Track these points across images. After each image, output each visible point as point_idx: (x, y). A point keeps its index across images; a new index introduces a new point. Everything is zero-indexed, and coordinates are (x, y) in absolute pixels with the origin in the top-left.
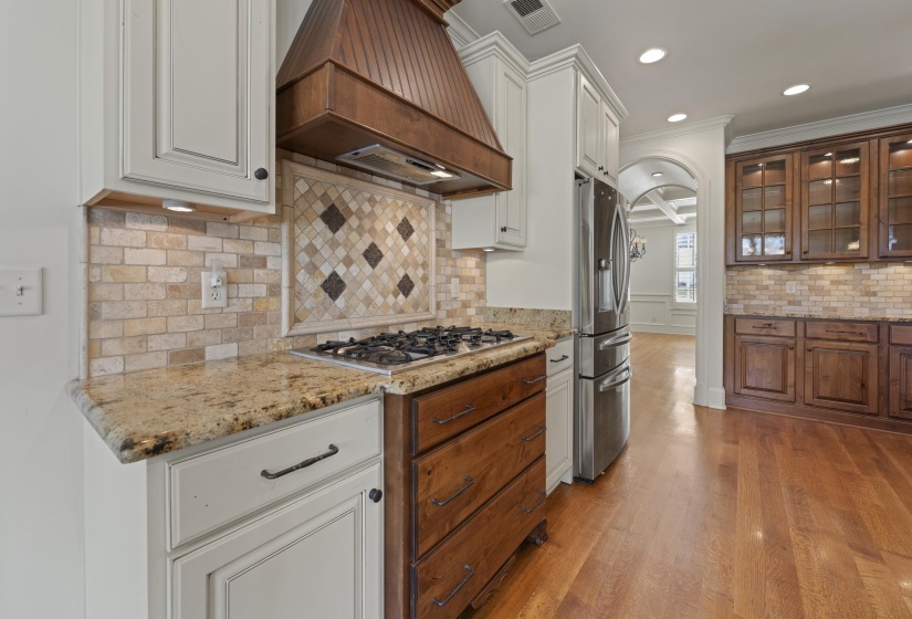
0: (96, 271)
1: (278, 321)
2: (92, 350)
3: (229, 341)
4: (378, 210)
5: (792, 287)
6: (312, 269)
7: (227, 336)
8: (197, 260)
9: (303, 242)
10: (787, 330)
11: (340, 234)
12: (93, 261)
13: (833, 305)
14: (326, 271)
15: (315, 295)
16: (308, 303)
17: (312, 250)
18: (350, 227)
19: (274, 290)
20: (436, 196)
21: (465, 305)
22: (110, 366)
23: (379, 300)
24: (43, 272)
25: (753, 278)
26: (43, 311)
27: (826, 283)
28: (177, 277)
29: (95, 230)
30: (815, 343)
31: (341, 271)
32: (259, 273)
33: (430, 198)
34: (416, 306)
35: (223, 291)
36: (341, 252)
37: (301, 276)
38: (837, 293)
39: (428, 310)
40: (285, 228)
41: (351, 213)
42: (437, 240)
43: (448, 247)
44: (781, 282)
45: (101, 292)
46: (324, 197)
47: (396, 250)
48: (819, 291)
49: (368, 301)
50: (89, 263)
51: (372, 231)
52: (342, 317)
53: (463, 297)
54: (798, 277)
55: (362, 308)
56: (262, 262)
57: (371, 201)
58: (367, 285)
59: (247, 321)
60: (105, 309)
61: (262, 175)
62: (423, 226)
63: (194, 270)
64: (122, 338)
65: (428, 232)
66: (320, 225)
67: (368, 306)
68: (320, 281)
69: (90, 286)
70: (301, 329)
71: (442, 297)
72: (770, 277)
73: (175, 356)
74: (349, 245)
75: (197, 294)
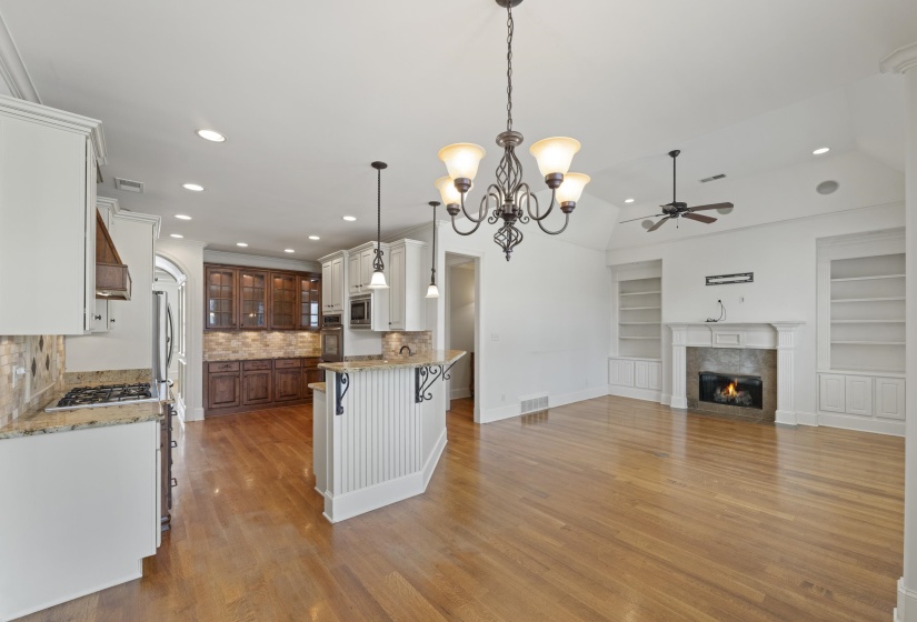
1: (24, 393)
5: (234, 343)
10: (235, 367)
13: (253, 352)
27: (249, 340)
30: (248, 373)
38: (254, 346)
44: (229, 340)
48: (245, 344)
54: (237, 337)
72: (223, 338)
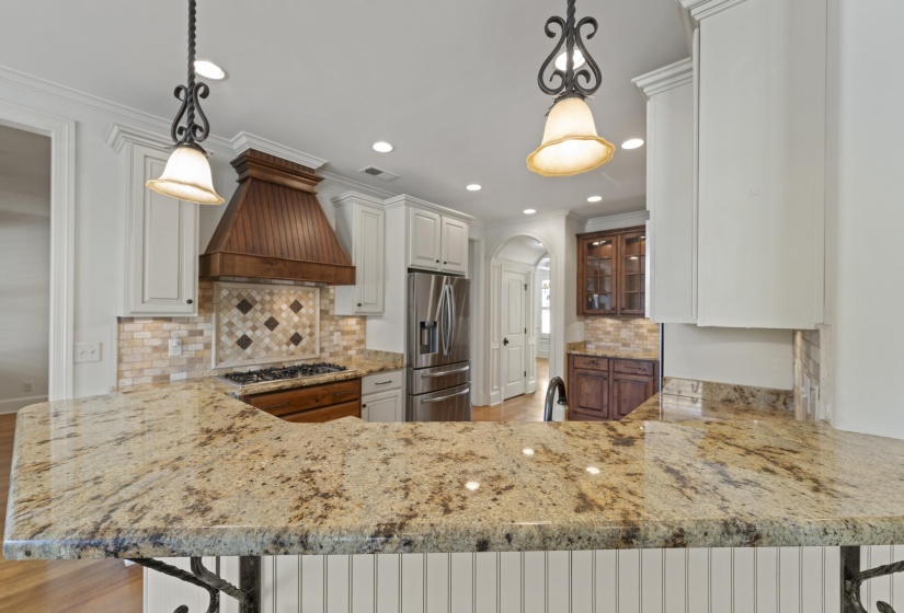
0: (121, 343)
1: (210, 361)
2: (120, 375)
3: (183, 371)
4: (276, 298)
5: (625, 334)
6: (231, 334)
7: (181, 369)
8: (166, 335)
9: (225, 320)
10: (603, 366)
11: (249, 314)
12: (121, 338)
13: (649, 347)
14: (239, 334)
15: (232, 348)
16: (228, 352)
17: (230, 324)
18: (256, 310)
19: (207, 346)
20: (321, 285)
21: (346, 348)
22: (127, 382)
23: (276, 348)
24: (101, 344)
25: (601, 325)
26: (101, 359)
27: (644, 331)
28: (157, 342)
29: (121, 326)
30: (619, 376)
31: (249, 334)
32: (199, 338)
33: (316, 286)
34: (304, 350)
35: (179, 348)
36: (250, 324)
37: (224, 338)
38: (651, 339)
39: (313, 352)
40: (214, 316)
41: (256, 302)
42: (321, 311)
43: (331, 313)
44: (618, 329)
45: (123, 351)
46: (239, 296)
47: (289, 319)
48: (638, 336)
49: (268, 349)
50: (119, 340)
51: (271, 310)
52: (249, 358)
53: (345, 343)
54: (628, 326)
55: (263, 353)
56: (201, 333)
57: (271, 294)
58: (267, 340)
59: (192, 362)
60: (125, 359)
61: (190, 302)
62: (311, 303)
63: (165, 339)
64: (132, 370)
65: (314, 307)
66: (236, 311)
67: (267, 352)
68: (236, 340)
69: (119, 349)
70: (223, 365)
71: (325, 344)
72: (611, 325)
73: (155, 378)
74: (254, 320)
75: (166, 349)
